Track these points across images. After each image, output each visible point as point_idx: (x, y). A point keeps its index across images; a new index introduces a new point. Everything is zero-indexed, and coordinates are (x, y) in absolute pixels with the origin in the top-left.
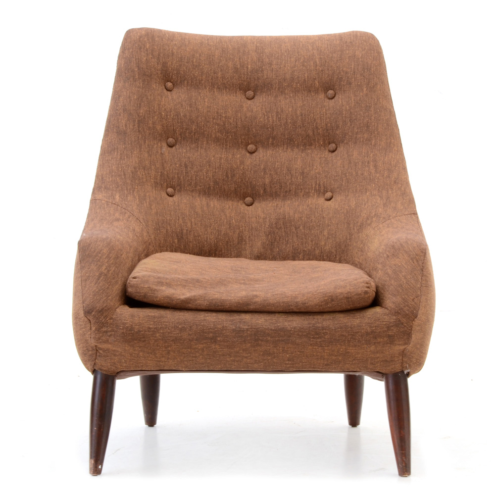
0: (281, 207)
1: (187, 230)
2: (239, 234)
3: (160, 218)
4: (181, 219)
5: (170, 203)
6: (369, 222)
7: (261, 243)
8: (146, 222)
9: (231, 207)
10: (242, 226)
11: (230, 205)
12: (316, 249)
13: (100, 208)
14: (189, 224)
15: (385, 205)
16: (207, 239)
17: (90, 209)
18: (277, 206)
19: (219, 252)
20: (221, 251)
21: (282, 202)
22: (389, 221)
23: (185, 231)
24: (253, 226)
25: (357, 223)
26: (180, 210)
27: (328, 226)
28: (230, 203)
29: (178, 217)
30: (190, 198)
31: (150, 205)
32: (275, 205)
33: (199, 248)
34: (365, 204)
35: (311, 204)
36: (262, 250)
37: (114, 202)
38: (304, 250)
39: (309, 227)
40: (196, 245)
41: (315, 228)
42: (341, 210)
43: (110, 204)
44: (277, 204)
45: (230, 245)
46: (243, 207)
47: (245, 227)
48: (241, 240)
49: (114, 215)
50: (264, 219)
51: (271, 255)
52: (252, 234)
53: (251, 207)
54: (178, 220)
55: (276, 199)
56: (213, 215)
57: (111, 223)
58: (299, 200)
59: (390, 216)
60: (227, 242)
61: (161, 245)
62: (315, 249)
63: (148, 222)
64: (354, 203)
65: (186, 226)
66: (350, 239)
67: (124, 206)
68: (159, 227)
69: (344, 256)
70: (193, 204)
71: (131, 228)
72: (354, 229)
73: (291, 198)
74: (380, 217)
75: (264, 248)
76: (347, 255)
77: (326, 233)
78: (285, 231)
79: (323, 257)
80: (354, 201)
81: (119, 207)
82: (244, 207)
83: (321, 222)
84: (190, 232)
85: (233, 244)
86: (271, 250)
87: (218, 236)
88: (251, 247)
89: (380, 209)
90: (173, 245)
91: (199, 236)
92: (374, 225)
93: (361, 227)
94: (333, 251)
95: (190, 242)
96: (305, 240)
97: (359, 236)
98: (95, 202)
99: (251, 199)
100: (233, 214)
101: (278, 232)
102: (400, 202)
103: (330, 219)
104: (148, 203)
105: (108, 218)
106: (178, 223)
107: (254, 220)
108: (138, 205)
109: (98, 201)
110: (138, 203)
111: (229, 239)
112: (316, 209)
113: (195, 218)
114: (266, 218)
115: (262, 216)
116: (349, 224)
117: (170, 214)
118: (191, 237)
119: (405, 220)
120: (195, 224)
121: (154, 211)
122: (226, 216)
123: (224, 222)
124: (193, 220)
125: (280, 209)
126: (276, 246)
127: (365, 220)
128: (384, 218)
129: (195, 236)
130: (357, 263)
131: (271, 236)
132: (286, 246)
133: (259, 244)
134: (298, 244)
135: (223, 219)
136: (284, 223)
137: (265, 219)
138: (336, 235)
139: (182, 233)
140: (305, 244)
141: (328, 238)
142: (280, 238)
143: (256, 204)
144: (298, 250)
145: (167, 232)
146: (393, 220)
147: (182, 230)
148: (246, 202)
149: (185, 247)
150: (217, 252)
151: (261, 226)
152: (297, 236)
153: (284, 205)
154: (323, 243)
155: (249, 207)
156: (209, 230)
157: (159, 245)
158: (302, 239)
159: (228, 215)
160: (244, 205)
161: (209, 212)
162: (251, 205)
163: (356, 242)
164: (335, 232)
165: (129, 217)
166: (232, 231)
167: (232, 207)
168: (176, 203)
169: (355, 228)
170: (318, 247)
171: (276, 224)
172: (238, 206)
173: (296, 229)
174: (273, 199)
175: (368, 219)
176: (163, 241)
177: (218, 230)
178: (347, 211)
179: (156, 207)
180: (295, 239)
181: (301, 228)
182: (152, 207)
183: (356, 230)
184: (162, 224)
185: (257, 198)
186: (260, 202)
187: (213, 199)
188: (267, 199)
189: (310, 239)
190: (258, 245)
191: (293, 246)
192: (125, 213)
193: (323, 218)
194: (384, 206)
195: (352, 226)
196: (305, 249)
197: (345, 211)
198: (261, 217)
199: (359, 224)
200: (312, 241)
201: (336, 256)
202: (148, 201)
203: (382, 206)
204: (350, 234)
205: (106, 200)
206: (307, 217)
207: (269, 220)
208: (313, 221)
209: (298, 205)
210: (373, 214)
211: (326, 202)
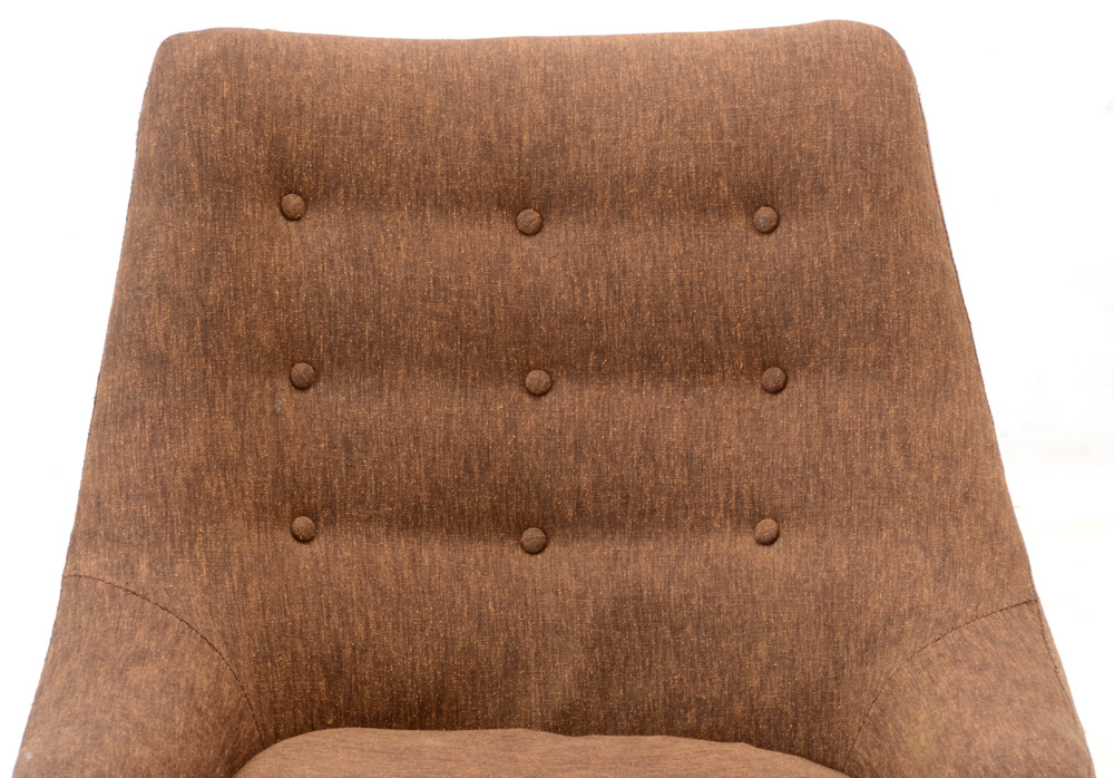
0: (628, 560)
1: (354, 648)
2: (506, 646)
3: (274, 620)
4: (334, 615)
5: (301, 567)
6: (893, 631)
7: (573, 671)
8: (230, 641)
9: (482, 562)
10: (516, 622)
11: (480, 554)
12: (735, 697)
13: (91, 609)
14: (360, 628)
15: (939, 575)
16: (414, 669)
17: (63, 608)
18: (615, 559)
19: (451, 705)
20: (456, 700)
21: (629, 544)
22: (956, 634)
23: (348, 652)
24: (549, 619)
25: (857, 629)
26: (330, 584)
27: (769, 630)
28: (479, 549)
29: (328, 608)
30: (360, 543)
31: (244, 582)
32: (611, 552)
33: (391, 700)
34: (879, 571)
35: (717, 555)
36: (576, 695)
37: (132, 588)
38: (699, 700)
39: (713, 627)
40: (382, 689)
41: (729, 632)
42: (807, 581)
43: (122, 593)
44: (616, 552)
45: (483, 682)
46: (516, 559)
47: (525, 623)
48: (513, 662)
49: (131, 636)
50: (578, 597)
51: (604, 708)
52: (545, 645)
53: (539, 556)
54: (328, 617)
55: (613, 533)
56: (431, 593)
57: (121, 674)
58: (681, 540)
59: (956, 617)
60: (473, 672)
61: (278, 706)
62: (731, 700)
63: (236, 639)
64: (846, 562)
65: (351, 634)
66: (836, 678)
67: (164, 598)
68: (271, 648)
69: (821, 729)
70: (370, 562)
71: (183, 685)
72: (848, 649)
73: (656, 533)
74: (926, 620)
75: (581, 687)
76: (830, 726)
77: (762, 649)
78: (641, 638)
79: (757, 724)
80: (845, 556)
81: (147, 604)
82: (520, 559)
83: (748, 616)
84: (364, 651)
85: (491, 678)
86: (603, 693)
87: (446, 655)
88: (544, 683)
89: (926, 591)
90: (312, 700)
91: (388, 663)
92: (909, 645)
93: (870, 646)
94: (787, 708)
95: (364, 683)
96: (700, 668)
97: (864, 675)
98: (76, 585)
99: (540, 534)
100: (488, 585)
101: (620, 640)
102: (983, 564)
103: (775, 607)
104: (235, 578)
105: (112, 650)
106: (328, 628)
107: (549, 598)
108: (205, 590)
109: (84, 583)
110: (206, 581)
111: (478, 664)
112: (730, 571)
113: (376, 608)
114: (584, 595)
115: (574, 587)
116: (831, 629)
117: (304, 603)
118: (367, 669)
119: (1004, 632)
120: (379, 627)
121: (254, 599)
122: (468, 594)
123: (462, 611)
124: (371, 614)
125: (624, 567)
126: (615, 682)
127: (880, 624)
128: (939, 622)
129: (377, 664)
130: (862, 763)
131: (601, 650)
132: (646, 683)
133: (567, 675)
134: (681, 680)
135: (458, 602)
136: (637, 613)
137: (581, 596)
138: (794, 660)
139: (339, 657)
140: (703, 680)
141: (770, 667)
142: (627, 658)
143: (554, 549)
144: (681, 697)
145: (294, 660)
146: (966, 633)
147: (339, 649)
148: (526, 544)
149: (350, 699)
150: (444, 707)
151: (572, 618)
152: (678, 655)
153: (637, 553)
154: (756, 682)
155: (533, 558)
156: (419, 642)
157: (271, 708)
158: (692, 665)
159: (474, 589)
160: (520, 552)
161: (417, 584)
162: (541, 550)
163: (858, 693)
164: (792, 651)
165: (178, 640)
166: (487, 638)
167: (486, 560)
168: (322, 564)
169: (851, 644)
170: (740, 693)
171: (614, 613)
172: (502, 556)
173: (673, 634)
174: (605, 534)
175: (889, 621)
176: (282, 693)
177: (445, 638)
178: (824, 587)
179: (259, 586)
180: (671, 665)
181: (689, 629)
182: (248, 589)
183: (853, 652)
184: (279, 638)
185: (558, 532)
186: (566, 545)
187: (427, 541)
188: (585, 534)
189: (716, 666)
190: (563, 679)
191: (666, 684)
192: (166, 625)
193: (754, 602)
194: (936, 580)
195: (840, 637)
196: (704, 697)
197: (819, 587)
198: (569, 592)
199: (863, 635)
200: (721, 673)
201: (795, 725)
202: (236, 569)
203: (931, 580)
204: (835, 662)
205: (109, 579)
206: (705, 597)
207: (595, 602)
208: (724, 610)
209: (678, 558)
210: (906, 606)
211: (760, 548)
